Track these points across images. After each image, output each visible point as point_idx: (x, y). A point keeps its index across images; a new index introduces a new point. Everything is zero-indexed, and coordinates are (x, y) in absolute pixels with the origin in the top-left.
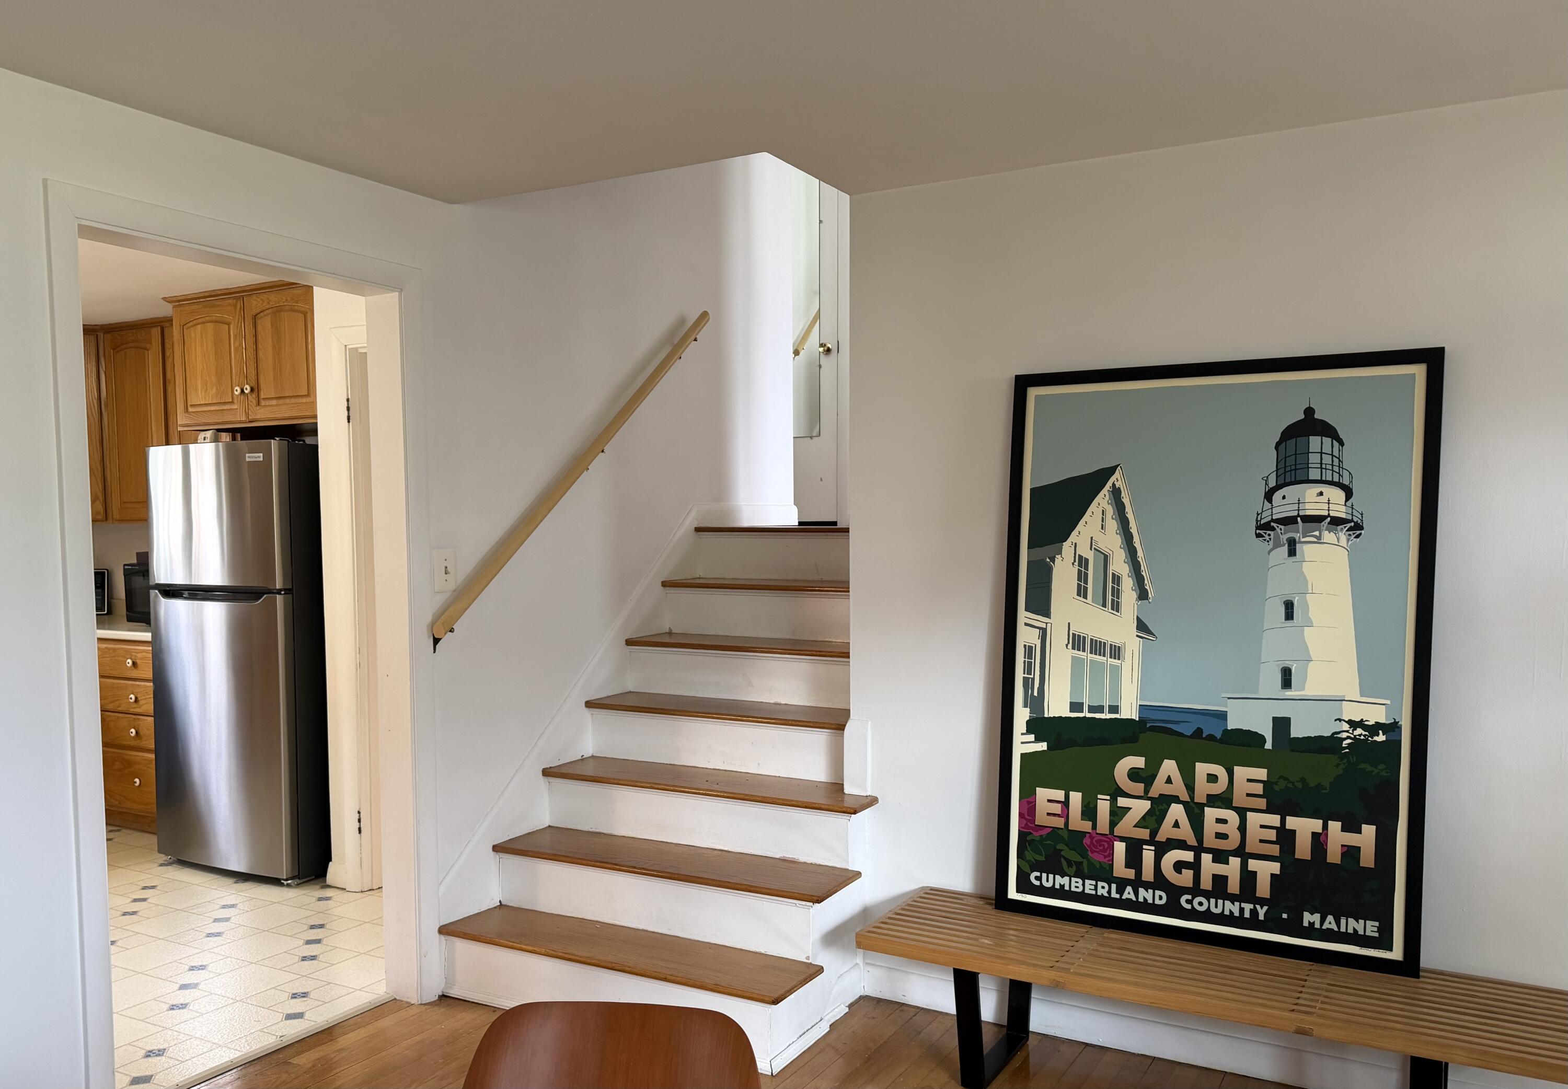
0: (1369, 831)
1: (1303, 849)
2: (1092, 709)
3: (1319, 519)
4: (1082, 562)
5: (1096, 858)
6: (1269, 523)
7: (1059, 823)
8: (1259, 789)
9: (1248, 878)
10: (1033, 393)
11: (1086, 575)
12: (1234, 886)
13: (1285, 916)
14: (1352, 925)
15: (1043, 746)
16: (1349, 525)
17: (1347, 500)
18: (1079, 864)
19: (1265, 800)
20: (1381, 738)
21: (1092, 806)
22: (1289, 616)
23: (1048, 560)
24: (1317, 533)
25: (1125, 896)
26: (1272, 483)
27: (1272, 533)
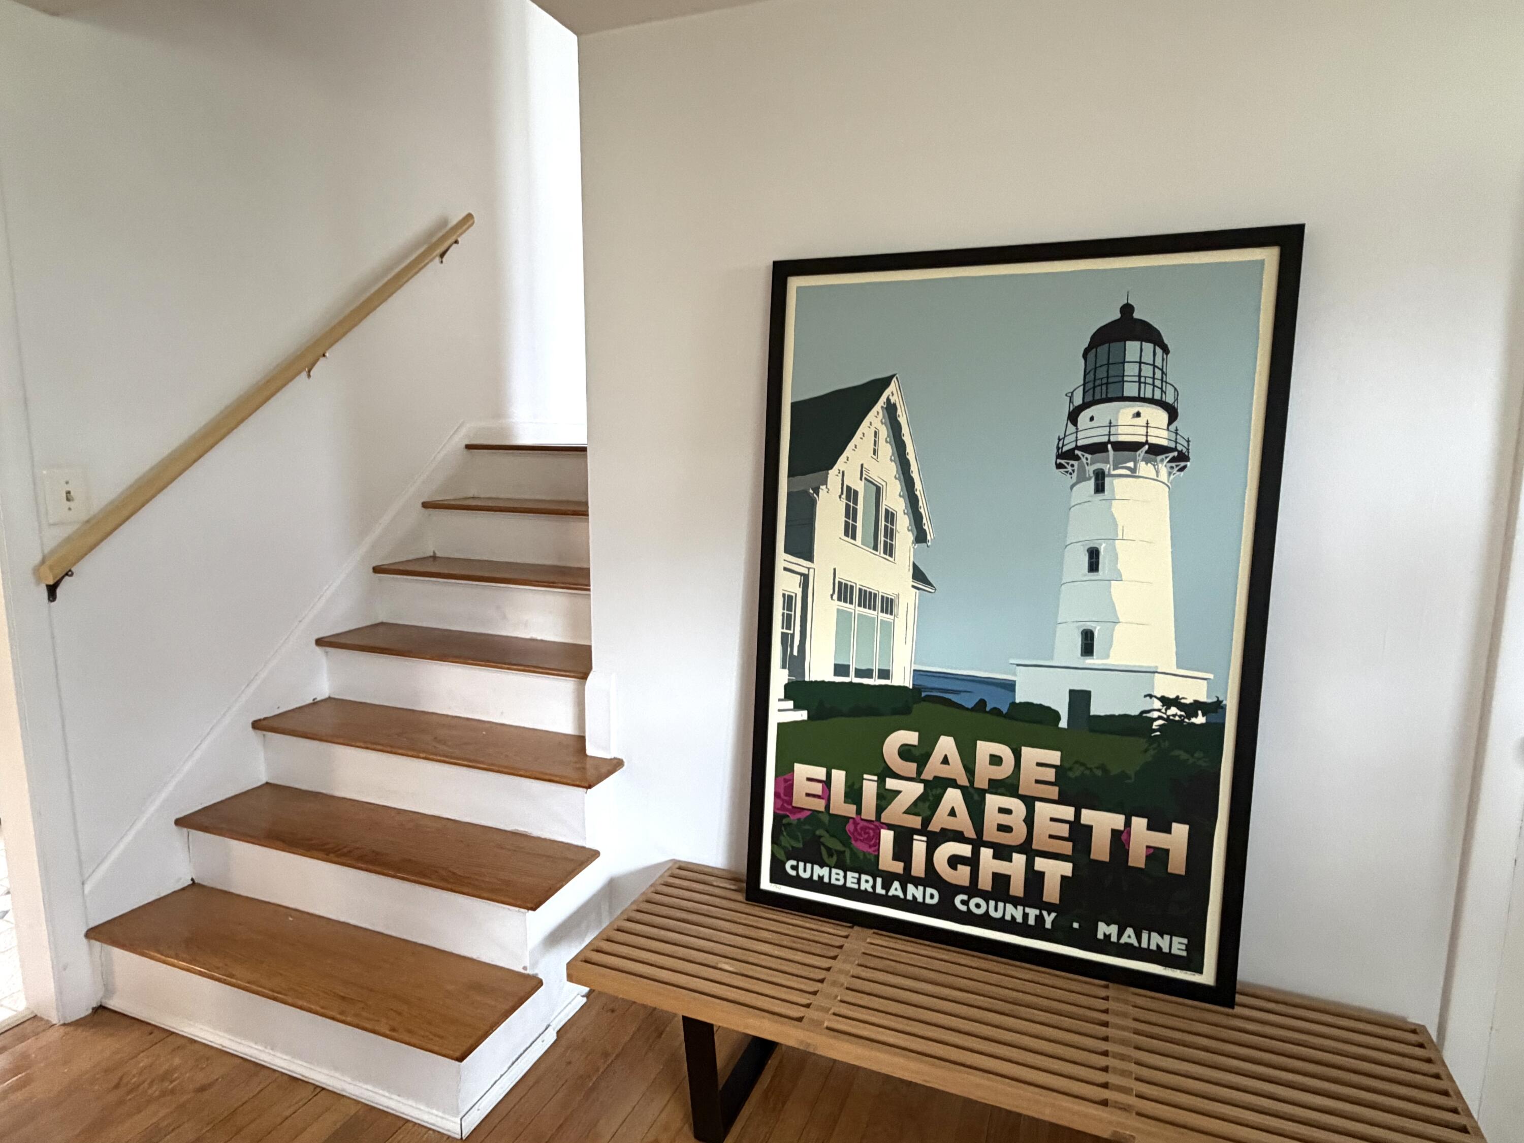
0: (1181, 830)
1: (1101, 849)
2: (859, 673)
3: (1134, 447)
4: (851, 495)
5: (861, 847)
6: (1073, 450)
7: (820, 805)
8: (1050, 775)
9: (1035, 879)
10: (795, 283)
11: (855, 510)
12: (1017, 888)
13: (1076, 925)
14: (1155, 940)
15: (802, 715)
16: (1171, 455)
17: (1170, 423)
18: (840, 854)
19: (1056, 789)
20: (1200, 719)
21: (856, 787)
22: (1094, 566)
23: (811, 491)
24: (1131, 464)
25: (892, 892)
26: (1078, 401)
27: (1076, 463)
